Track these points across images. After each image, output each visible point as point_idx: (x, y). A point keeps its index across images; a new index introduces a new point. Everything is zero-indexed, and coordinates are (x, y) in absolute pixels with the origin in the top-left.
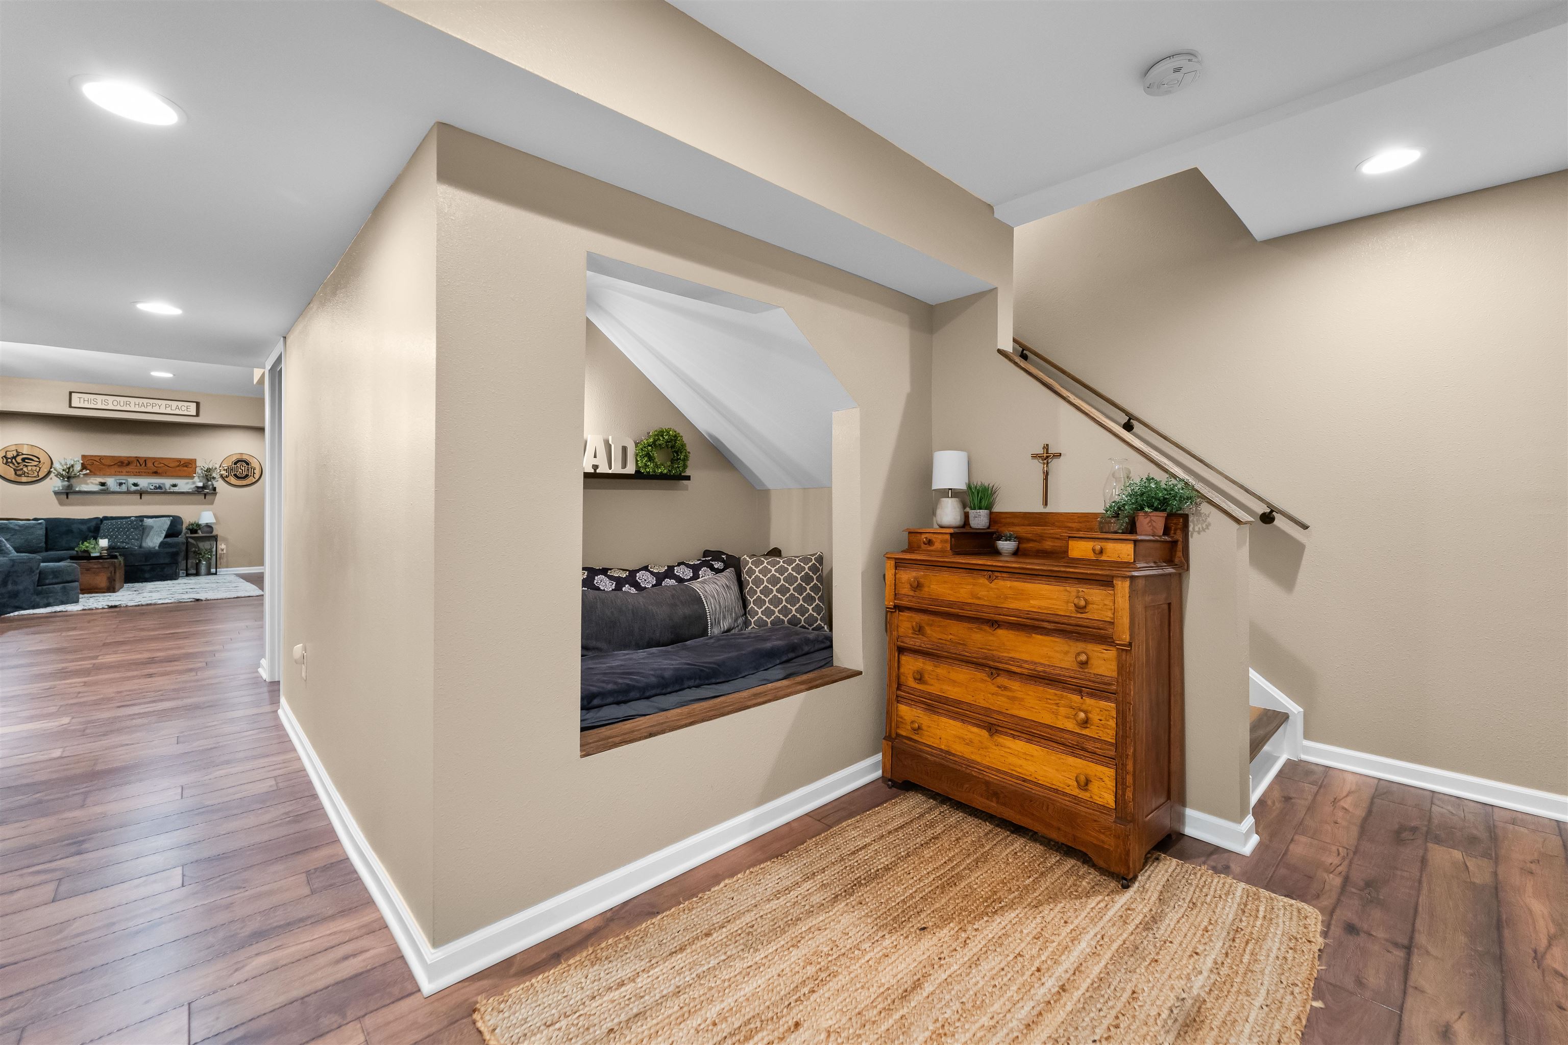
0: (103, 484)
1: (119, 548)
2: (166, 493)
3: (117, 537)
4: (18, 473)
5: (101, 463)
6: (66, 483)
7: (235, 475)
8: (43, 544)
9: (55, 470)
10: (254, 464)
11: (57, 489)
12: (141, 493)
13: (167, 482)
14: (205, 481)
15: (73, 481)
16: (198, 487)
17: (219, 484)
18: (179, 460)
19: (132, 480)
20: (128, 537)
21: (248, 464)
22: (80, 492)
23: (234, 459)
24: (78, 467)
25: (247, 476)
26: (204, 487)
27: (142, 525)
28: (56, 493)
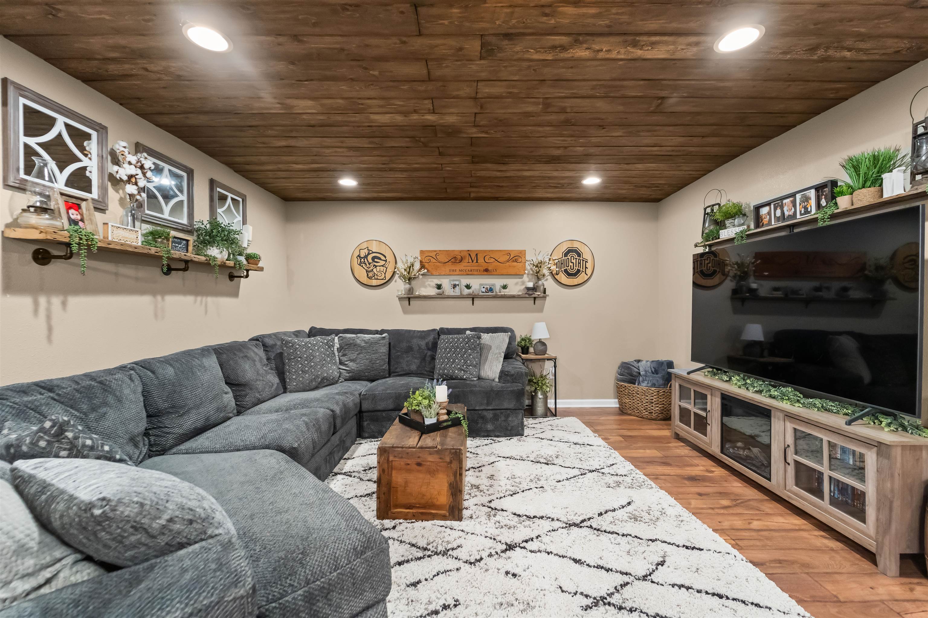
0: (439, 287)
1: (456, 378)
2: (496, 297)
3: (454, 362)
4: (370, 274)
5: (437, 259)
6: (408, 286)
7: (566, 271)
8: (386, 367)
9: (398, 270)
10: (586, 255)
11: (400, 293)
12: (473, 298)
13: (497, 282)
14: (534, 279)
15: (414, 283)
16: (528, 289)
17: (549, 283)
18: (508, 253)
19: (465, 281)
20: (466, 362)
21: (579, 255)
22: (420, 297)
23: (564, 248)
24: (417, 266)
25: (578, 271)
26: (534, 289)
27: (479, 344)
28: (401, 299)
